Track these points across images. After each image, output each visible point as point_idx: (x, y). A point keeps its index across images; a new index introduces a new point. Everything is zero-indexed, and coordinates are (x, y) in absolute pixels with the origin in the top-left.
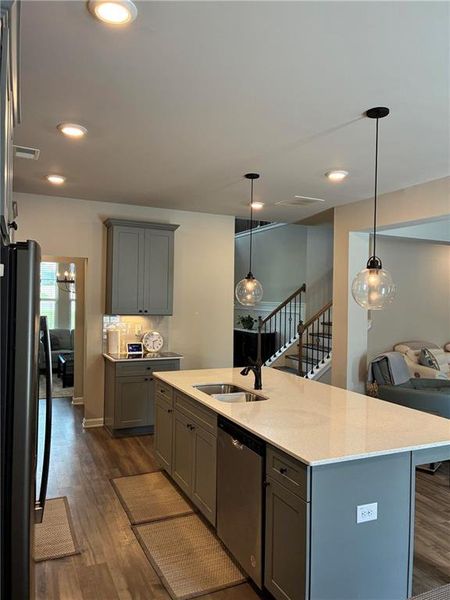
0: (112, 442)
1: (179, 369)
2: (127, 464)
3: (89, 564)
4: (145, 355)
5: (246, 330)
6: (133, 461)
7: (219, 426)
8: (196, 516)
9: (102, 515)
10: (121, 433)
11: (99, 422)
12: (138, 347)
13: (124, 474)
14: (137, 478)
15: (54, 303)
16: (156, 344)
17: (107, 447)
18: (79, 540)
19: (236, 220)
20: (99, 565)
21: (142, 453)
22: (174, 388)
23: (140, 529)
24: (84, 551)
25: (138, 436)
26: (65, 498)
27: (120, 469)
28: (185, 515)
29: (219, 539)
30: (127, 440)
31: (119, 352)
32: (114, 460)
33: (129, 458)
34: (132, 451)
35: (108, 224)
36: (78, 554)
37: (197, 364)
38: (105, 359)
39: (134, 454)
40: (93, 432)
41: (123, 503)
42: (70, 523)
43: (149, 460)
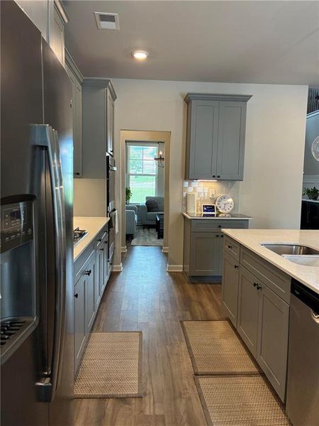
0: (188, 286)
1: (247, 228)
2: (197, 308)
3: (147, 412)
4: (217, 216)
5: (312, 201)
6: (203, 308)
7: (293, 291)
8: (260, 379)
9: (169, 357)
10: (196, 280)
11: (180, 268)
12: (211, 208)
13: (194, 319)
14: (205, 323)
15: (154, 177)
16: (228, 207)
17: (183, 290)
18: (143, 381)
19: (309, 90)
20: (157, 416)
21: (212, 300)
22: (241, 245)
23: (202, 381)
24: (145, 394)
25: (210, 284)
26: (141, 332)
27: (191, 313)
28: (249, 375)
29: (286, 416)
30: (200, 285)
31: (195, 212)
32: (186, 303)
33: (201, 304)
34: (204, 297)
35: (188, 100)
36: (140, 397)
37: (265, 225)
38: (185, 217)
39: (205, 300)
40: (174, 276)
41: (189, 348)
42: (140, 359)
43: (218, 308)
